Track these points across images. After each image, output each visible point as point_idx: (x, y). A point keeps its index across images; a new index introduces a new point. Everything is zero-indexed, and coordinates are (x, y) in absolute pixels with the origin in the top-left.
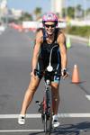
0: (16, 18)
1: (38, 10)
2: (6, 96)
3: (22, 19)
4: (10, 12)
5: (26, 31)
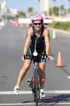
0: (13, 16)
1: (30, 10)
2: (5, 77)
3: (17, 16)
4: (9, 11)
5: (21, 26)
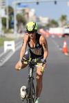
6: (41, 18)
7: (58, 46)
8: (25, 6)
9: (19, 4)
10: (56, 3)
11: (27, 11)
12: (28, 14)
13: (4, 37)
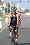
6: (22, 8)
7: (29, 21)
8: (15, 3)
9: (12, 2)
10: (28, 2)
11: (16, 5)
12: (16, 6)
13: (6, 16)
